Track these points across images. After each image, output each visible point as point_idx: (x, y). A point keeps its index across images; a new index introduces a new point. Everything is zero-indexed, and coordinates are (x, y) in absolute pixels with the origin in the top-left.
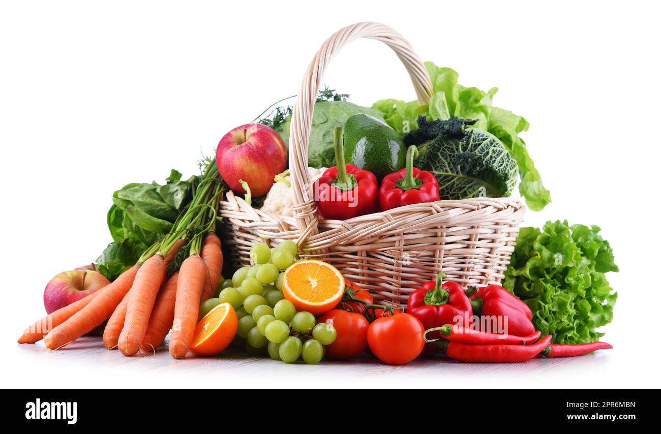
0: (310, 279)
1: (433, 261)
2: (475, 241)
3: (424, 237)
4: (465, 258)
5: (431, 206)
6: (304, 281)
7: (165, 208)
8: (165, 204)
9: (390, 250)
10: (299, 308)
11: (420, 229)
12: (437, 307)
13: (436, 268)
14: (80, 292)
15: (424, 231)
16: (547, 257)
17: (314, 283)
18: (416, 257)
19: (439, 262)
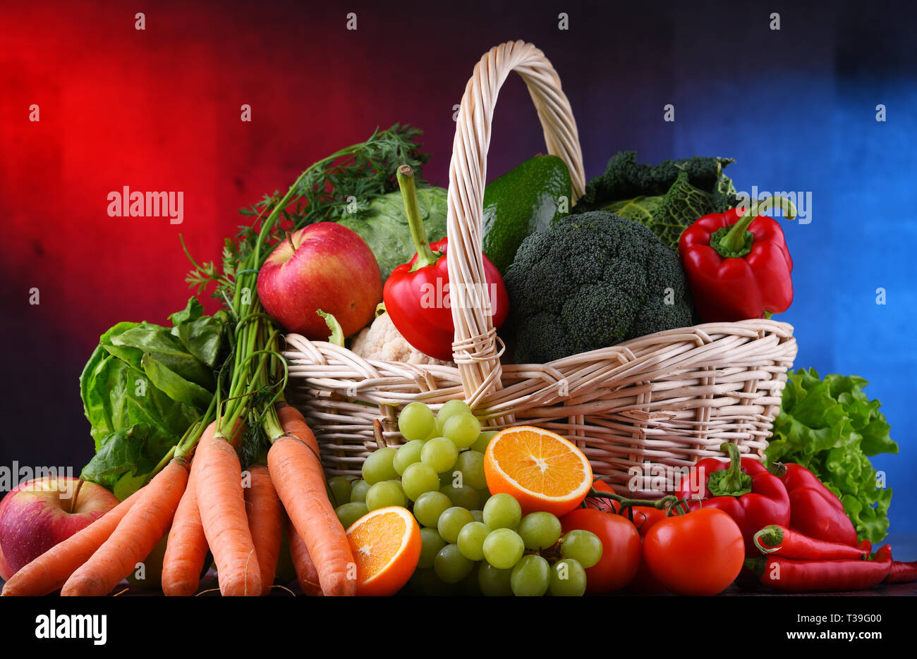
0: (533, 458)
1: (695, 428)
2: (752, 392)
3: (684, 387)
4: (735, 421)
5: (694, 333)
6: (524, 462)
7: (192, 363)
8: (190, 356)
9: (628, 410)
10: (529, 506)
11: (678, 372)
12: (738, 498)
13: (699, 440)
14: (72, 515)
15: (685, 377)
16: (797, 434)
17: (543, 465)
18: (669, 422)
19: (703, 430)
